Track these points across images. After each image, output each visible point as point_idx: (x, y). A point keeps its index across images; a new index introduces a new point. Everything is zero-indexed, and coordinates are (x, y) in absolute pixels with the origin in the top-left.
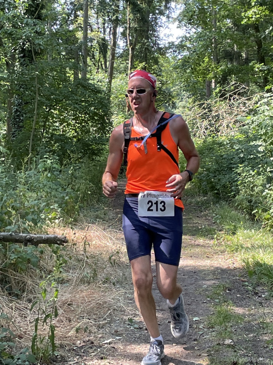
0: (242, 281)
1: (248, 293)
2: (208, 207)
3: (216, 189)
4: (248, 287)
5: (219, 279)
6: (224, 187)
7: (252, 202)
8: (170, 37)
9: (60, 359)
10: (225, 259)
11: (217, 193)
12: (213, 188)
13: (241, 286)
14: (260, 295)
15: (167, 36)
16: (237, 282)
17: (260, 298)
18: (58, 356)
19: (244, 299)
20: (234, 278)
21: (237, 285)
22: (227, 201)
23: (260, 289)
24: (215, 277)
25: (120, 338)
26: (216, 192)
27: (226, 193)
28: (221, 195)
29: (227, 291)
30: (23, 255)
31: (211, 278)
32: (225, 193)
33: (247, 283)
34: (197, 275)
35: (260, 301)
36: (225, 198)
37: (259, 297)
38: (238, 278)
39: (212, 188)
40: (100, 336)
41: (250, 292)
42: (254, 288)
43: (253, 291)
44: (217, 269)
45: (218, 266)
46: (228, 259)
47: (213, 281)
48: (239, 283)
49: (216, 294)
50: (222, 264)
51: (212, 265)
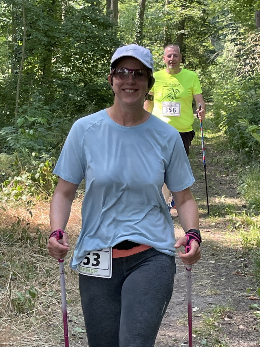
0: (251, 299)
1: (255, 323)
2: (236, 170)
3: (247, 147)
4: (258, 312)
5: (219, 295)
6: (257, 144)
10: (236, 258)
11: (248, 152)
12: (244, 145)
13: (248, 308)
16: (244, 301)
21: (243, 306)
24: (213, 292)
28: (253, 155)
29: (226, 319)
31: (208, 294)
33: (256, 305)
36: (258, 158)
38: (246, 293)
44: (222, 276)
45: (224, 270)
46: (240, 258)
47: (210, 300)
48: (247, 303)
49: (208, 325)
50: (230, 266)
51: (216, 268)
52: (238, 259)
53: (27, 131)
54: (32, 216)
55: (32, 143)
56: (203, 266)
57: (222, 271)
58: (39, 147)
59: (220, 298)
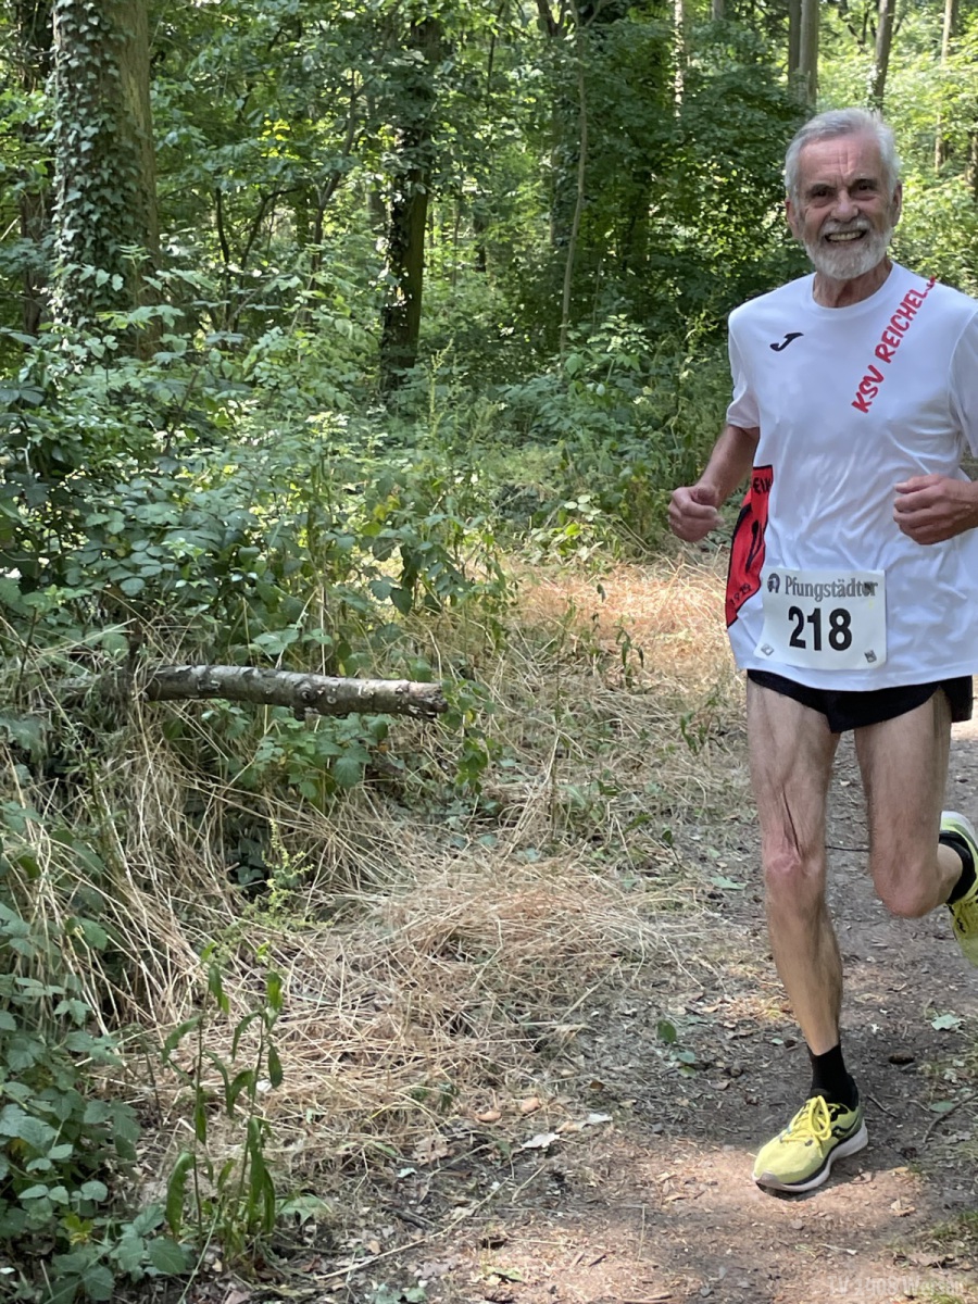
25: (606, 1118)
53: (590, 386)
54: (603, 597)
55: (602, 416)
58: (619, 427)
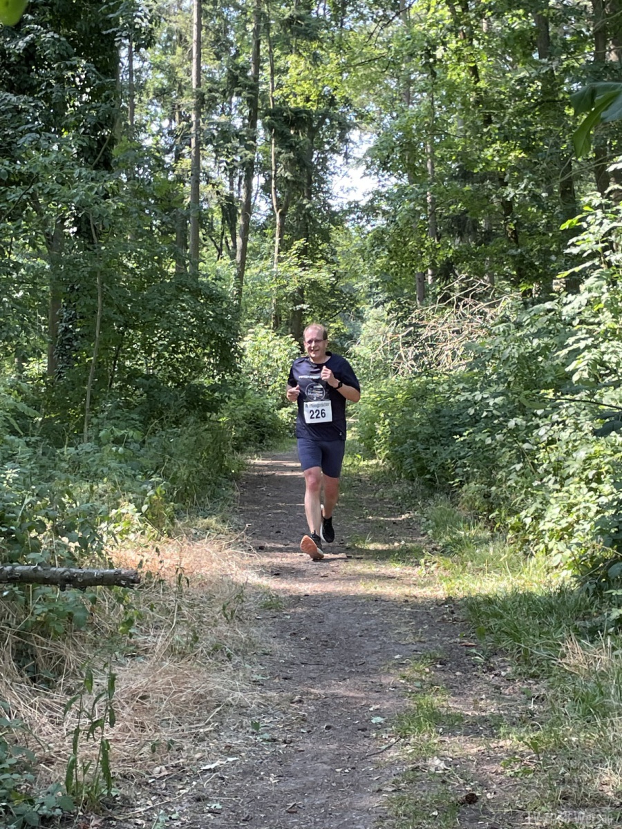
0: (466, 646)
1: (475, 669)
2: (414, 505)
3: (429, 472)
4: (478, 657)
5: (424, 642)
6: (443, 468)
7: (490, 497)
8: (352, 192)
9: (120, 803)
10: (437, 604)
11: (430, 480)
12: (423, 470)
13: (464, 655)
14: (497, 672)
15: (345, 190)
16: (457, 648)
17: (496, 678)
18: (117, 796)
19: (469, 679)
20: (452, 641)
21: (457, 653)
22: (448, 494)
23: (496, 660)
24: (417, 639)
25: (235, 759)
26: (428, 476)
27: (447, 480)
28: (437, 483)
29: (438, 666)
30: (58, 606)
31: (410, 641)
32: (444, 480)
33: (474, 651)
34: (385, 636)
35: (497, 683)
36: (444, 488)
37: (496, 675)
38: (458, 640)
39: (421, 469)
40: (198, 756)
41: (479, 667)
42: (486, 660)
43: (485, 664)
44: (422, 624)
45: (425, 617)
46: (442, 604)
47: (414, 647)
48: (460, 650)
49: (417, 671)
50: (432, 614)
51: (413, 615)
52: (440, 606)
56: (396, 615)
57: (422, 619)
59: (426, 645)
